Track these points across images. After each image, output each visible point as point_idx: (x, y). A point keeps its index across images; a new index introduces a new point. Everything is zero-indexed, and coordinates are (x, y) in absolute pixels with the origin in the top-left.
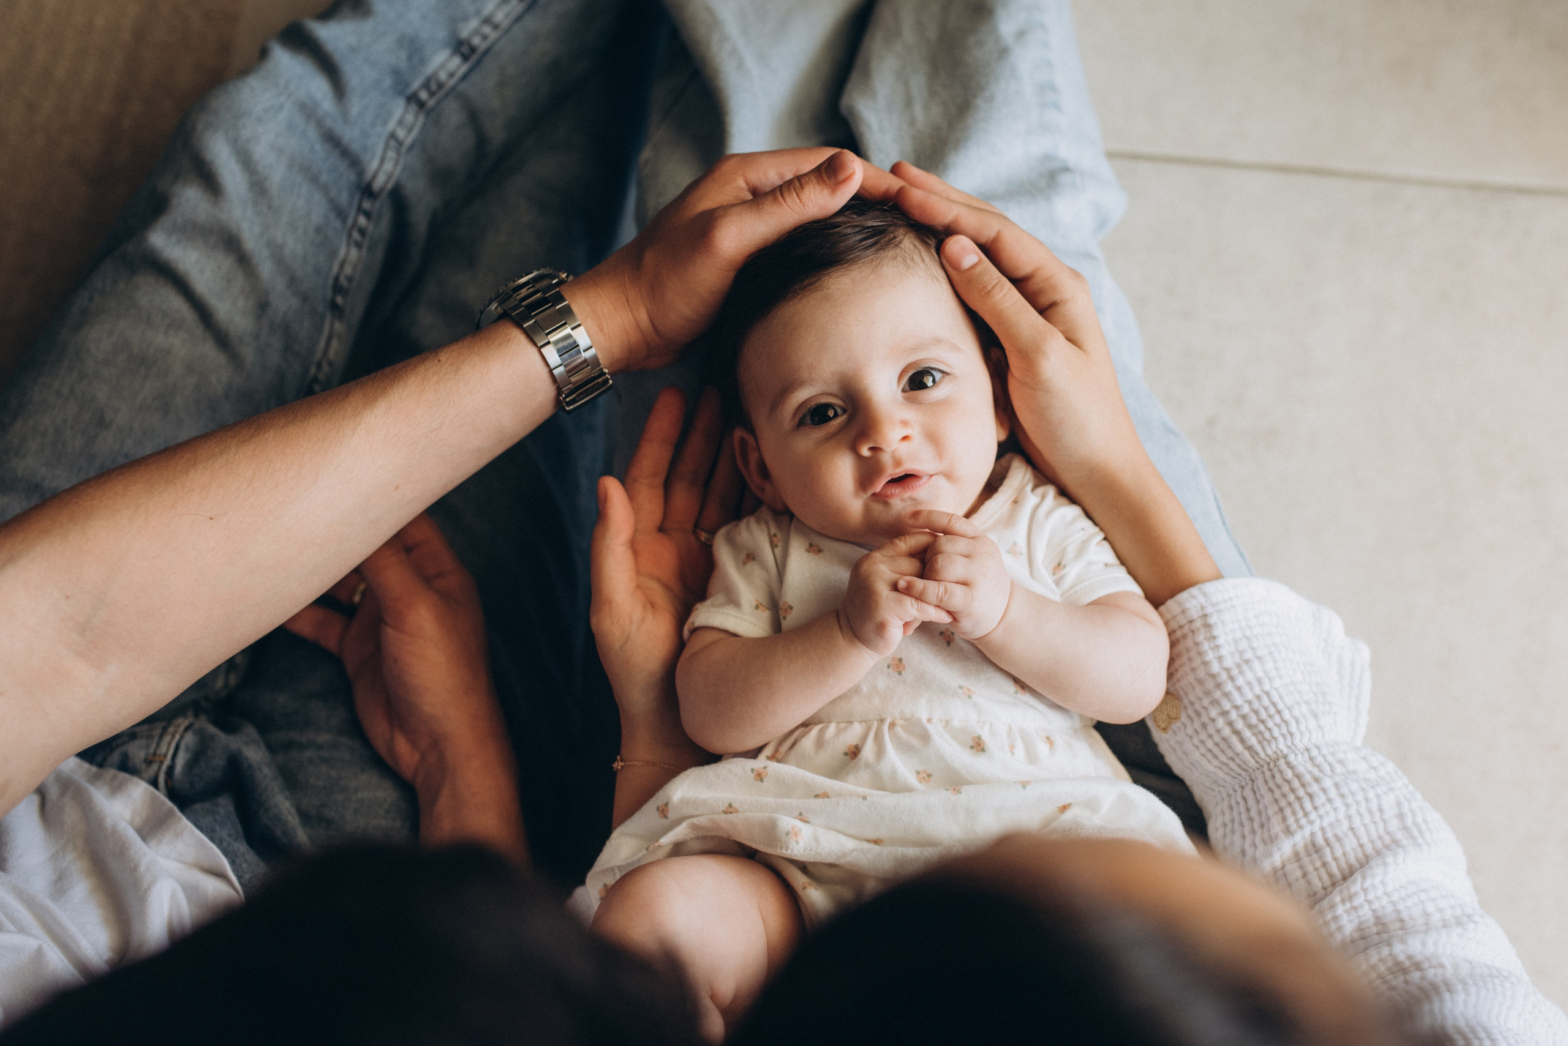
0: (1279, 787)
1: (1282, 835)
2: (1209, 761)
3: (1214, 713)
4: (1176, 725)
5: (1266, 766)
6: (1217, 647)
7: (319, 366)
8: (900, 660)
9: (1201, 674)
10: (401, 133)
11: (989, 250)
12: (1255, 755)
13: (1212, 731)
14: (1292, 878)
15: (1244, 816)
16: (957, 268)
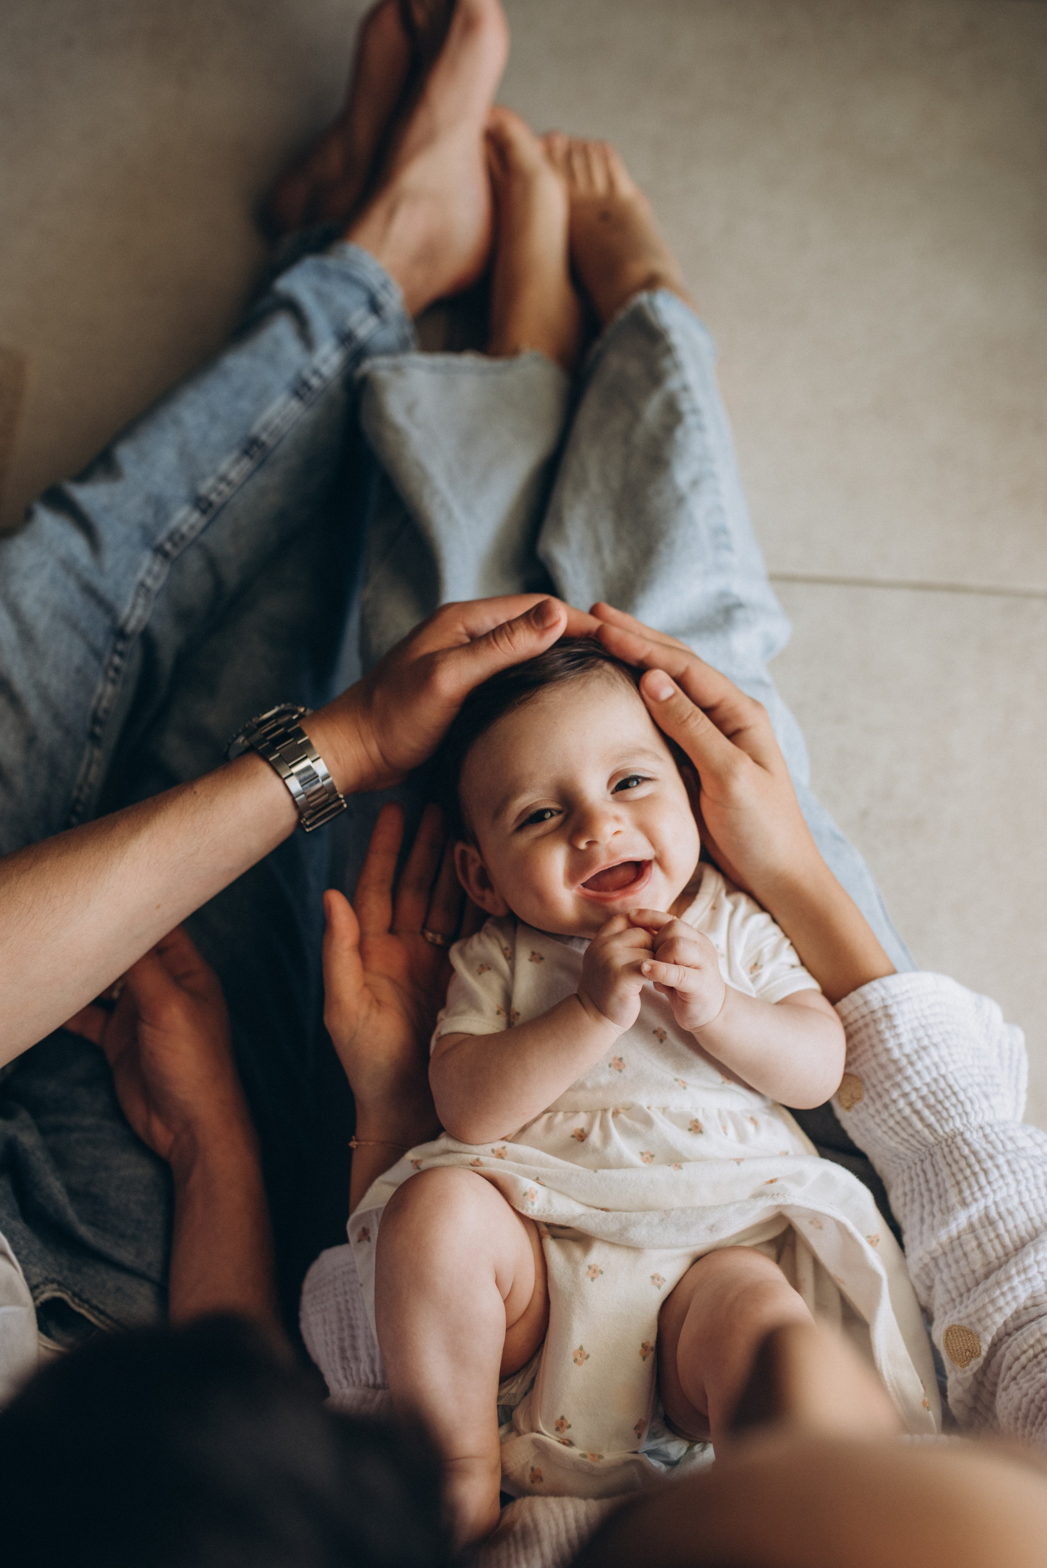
0: (956, 1162)
1: (958, 1207)
2: (891, 1138)
3: (895, 1094)
4: (859, 1105)
5: (944, 1143)
6: (897, 1036)
7: (81, 789)
8: (621, 1059)
9: (883, 1059)
10: (149, 582)
11: (681, 681)
12: (933, 1132)
13: (893, 1110)
14: (968, 1248)
15: (923, 1187)
16: (655, 698)
